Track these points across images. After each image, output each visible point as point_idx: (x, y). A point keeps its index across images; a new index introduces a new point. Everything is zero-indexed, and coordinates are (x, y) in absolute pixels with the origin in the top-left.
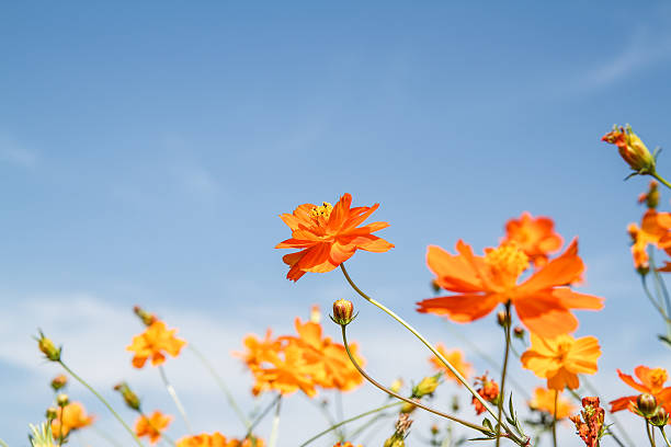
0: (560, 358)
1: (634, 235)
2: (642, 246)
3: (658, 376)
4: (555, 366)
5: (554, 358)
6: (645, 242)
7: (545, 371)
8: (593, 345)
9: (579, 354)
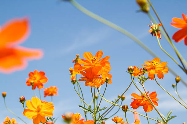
0: (39, 111)
1: (71, 71)
2: (74, 75)
3: (77, 116)
4: (36, 114)
5: (36, 111)
6: (75, 74)
7: (32, 116)
8: (51, 106)
9: (45, 109)
